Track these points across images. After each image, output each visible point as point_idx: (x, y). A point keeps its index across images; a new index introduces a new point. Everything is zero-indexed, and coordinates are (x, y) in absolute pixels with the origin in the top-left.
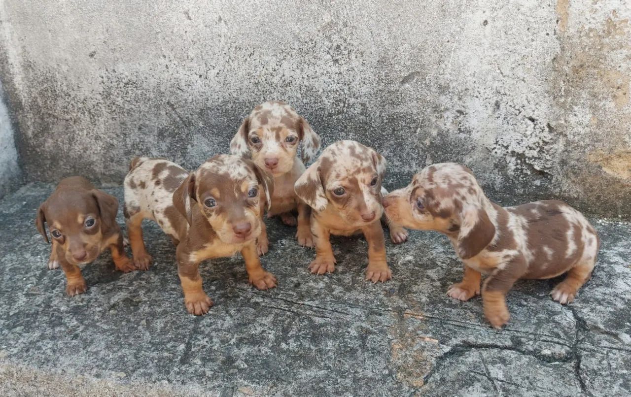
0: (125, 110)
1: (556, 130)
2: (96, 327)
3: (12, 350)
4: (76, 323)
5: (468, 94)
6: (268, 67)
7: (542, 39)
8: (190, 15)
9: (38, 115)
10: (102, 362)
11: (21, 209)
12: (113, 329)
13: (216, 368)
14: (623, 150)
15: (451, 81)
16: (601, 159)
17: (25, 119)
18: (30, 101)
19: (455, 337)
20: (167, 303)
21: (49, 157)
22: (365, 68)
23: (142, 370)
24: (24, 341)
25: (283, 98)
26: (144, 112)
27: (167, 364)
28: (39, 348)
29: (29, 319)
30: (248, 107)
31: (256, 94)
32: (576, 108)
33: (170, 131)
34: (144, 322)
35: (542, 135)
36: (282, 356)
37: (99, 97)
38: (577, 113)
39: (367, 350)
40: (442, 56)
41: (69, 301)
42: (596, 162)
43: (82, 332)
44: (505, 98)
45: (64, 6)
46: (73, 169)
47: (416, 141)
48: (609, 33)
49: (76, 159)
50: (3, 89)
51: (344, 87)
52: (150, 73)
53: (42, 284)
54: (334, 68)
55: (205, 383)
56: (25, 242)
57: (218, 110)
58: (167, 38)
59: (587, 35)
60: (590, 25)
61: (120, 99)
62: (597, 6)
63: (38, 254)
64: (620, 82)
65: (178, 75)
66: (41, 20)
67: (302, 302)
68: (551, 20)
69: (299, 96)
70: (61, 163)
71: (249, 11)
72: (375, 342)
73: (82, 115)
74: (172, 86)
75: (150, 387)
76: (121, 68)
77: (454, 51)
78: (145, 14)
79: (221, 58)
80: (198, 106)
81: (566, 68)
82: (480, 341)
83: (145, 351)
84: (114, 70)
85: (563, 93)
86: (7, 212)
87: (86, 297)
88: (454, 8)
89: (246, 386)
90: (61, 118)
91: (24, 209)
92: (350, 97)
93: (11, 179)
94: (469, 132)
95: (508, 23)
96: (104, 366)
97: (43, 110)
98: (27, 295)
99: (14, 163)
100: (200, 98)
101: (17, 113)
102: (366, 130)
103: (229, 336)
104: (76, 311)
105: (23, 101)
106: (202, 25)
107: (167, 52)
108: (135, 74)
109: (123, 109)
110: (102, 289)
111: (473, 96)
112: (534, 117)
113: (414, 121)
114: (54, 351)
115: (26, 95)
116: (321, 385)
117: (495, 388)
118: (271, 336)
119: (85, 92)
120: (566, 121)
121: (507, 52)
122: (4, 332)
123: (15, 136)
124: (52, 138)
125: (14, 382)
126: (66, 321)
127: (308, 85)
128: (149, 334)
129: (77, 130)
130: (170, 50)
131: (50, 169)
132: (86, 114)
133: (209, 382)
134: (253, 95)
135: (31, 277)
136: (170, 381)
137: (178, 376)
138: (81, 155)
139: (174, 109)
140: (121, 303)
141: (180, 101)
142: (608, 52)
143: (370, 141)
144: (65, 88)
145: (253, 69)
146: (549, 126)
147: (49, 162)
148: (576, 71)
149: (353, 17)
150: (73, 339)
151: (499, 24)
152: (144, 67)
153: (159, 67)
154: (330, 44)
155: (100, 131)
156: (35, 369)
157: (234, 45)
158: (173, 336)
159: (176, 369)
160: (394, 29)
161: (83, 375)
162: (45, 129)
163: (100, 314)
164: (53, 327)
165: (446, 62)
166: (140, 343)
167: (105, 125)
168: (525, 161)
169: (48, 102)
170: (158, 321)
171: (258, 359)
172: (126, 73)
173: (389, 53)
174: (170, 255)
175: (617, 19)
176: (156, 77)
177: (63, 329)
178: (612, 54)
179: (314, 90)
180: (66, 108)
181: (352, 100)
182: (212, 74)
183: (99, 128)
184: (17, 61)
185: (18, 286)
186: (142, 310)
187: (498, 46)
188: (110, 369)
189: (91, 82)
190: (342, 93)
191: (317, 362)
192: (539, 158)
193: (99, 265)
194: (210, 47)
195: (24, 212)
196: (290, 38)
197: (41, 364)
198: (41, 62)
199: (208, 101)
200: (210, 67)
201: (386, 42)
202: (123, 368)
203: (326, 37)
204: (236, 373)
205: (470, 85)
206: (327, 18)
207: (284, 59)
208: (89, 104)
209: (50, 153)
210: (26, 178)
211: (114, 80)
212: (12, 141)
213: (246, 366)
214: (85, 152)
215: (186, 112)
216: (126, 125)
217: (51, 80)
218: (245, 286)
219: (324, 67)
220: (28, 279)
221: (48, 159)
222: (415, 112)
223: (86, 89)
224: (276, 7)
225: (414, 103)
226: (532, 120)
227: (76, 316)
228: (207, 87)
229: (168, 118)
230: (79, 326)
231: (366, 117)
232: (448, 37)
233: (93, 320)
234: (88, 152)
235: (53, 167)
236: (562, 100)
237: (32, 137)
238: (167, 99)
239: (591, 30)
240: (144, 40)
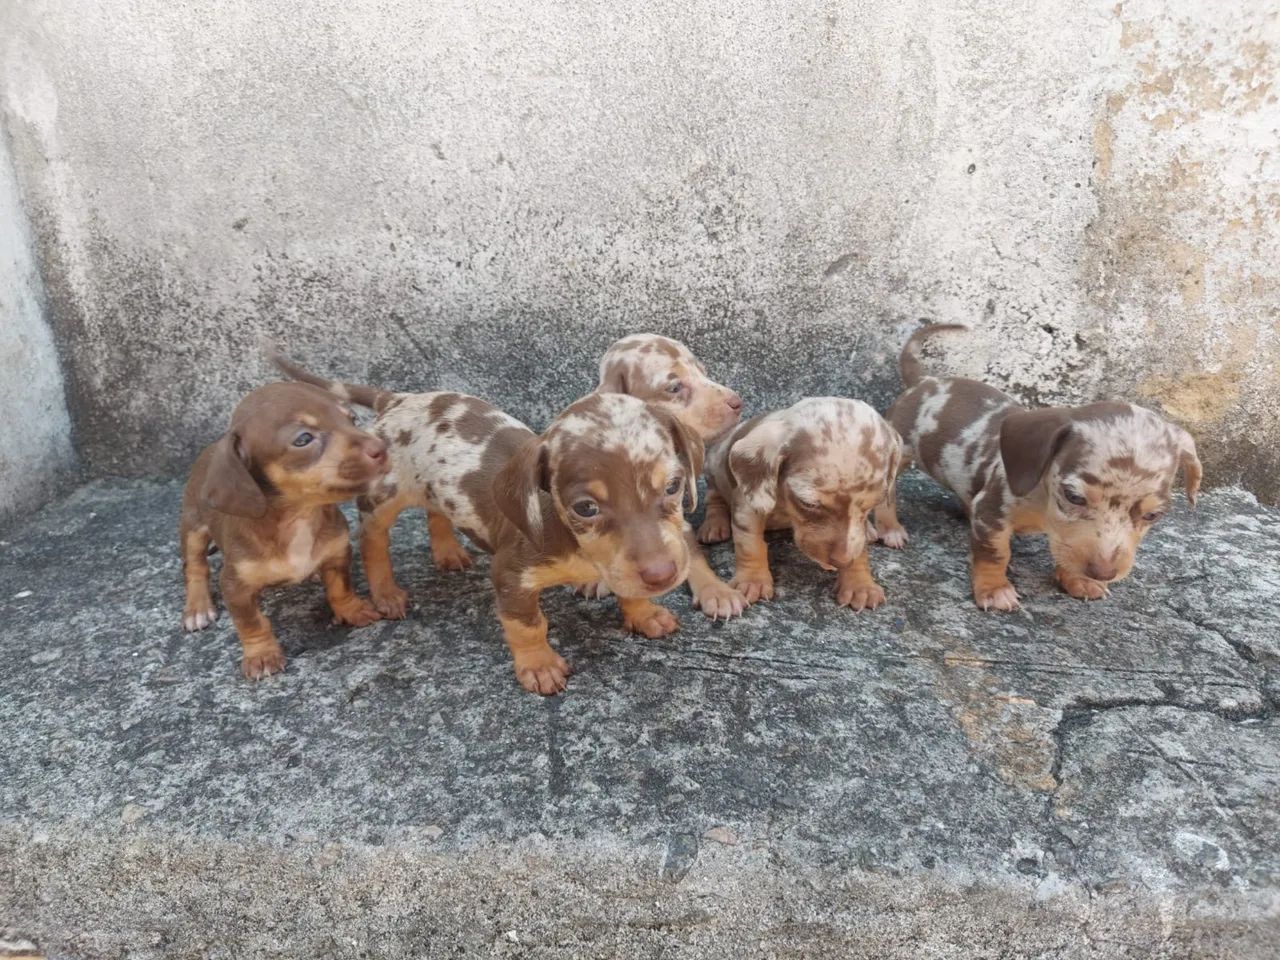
0: (302, 331)
1: (1088, 346)
2: (333, 737)
3: (148, 803)
4: (284, 732)
5: (941, 289)
6: (588, 248)
7: (1068, 193)
8: (442, 151)
9: (119, 346)
10: (376, 809)
11: (85, 527)
12: (373, 739)
13: (636, 796)
14: (1194, 374)
15: (911, 268)
16: (1161, 390)
17: (89, 352)
18: (101, 317)
19: (1058, 693)
20: (472, 677)
21: (138, 429)
22: (763, 248)
23: (476, 817)
24: (174, 782)
25: (614, 302)
26: (343, 333)
27: (525, 798)
28: (217, 793)
29: (172, 733)
30: (548, 320)
31: (565, 297)
32: (1122, 307)
33: (393, 368)
34: (437, 717)
35: (1066, 354)
36: (759, 759)
37: (250, 307)
38: (1124, 315)
39: (919, 732)
40: (895, 227)
41: (254, 691)
42: (1152, 395)
43: (305, 749)
44: (1004, 295)
45: (185, 131)
46: (189, 450)
47: (847, 374)
48: (1175, 182)
49: (196, 428)
50: (46, 295)
51: (726, 282)
52: (359, 259)
53: (179, 661)
54: (710, 247)
55: (625, 830)
56: (116, 585)
57: (490, 326)
58: (394, 193)
59: (1142, 185)
60: (1146, 170)
61: (294, 309)
62: (1156, 139)
63: (151, 606)
64: (1190, 263)
65: (414, 262)
66: (134, 157)
67: (742, 655)
68: (1084, 161)
69: (645, 298)
70: (165, 438)
71: (556, 144)
72: (923, 715)
73: (214, 343)
74: (401, 284)
75: (506, 851)
76: (299, 250)
77: (918, 218)
78: (353, 147)
79: (500, 230)
80: (452, 320)
81: (1107, 240)
82: (1107, 696)
83: (465, 777)
84: (284, 254)
85: (1102, 283)
86: (59, 534)
87: (290, 679)
88: (918, 144)
89: (716, 826)
90: (167, 349)
91: (95, 526)
92: (737, 299)
93: (58, 471)
94: (942, 355)
95: (1011, 169)
96: (383, 817)
97: (129, 335)
98: (151, 685)
99: (64, 440)
100: (455, 305)
101: (72, 342)
102: (763, 357)
103: (631, 729)
104: (276, 708)
105: (87, 317)
106: (466, 169)
107: (394, 220)
108: (328, 261)
109: (300, 328)
110: (319, 662)
111: (949, 293)
112: (1053, 324)
113: (847, 340)
114: (253, 797)
115: (92, 305)
116: (868, 808)
117: (1189, 776)
118: (717, 722)
119: (222, 296)
120: (1106, 329)
121: (1008, 217)
122: (118, 766)
123: (66, 387)
124: (146, 390)
125: (161, 876)
126: (260, 731)
127: (662, 279)
128: (458, 742)
129: (200, 372)
130: (400, 216)
131: (139, 451)
132: (223, 339)
133: (633, 828)
134: (560, 297)
135: (150, 648)
136: (548, 834)
137: (562, 822)
138: (206, 421)
139: (403, 327)
140: (372, 684)
141: (416, 312)
142: (1173, 214)
143: (769, 377)
144: (179, 291)
145: (561, 250)
146: (1078, 338)
147: (138, 438)
148: (1123, 246)
149: (746, 158)
150: (288, 767)
151: (996, 170)
152: (345, 248)
153: (377, 247)
154: (703, 205)
155: (250, 373)
156: (217, 840)
157: (526, 207)
158: (515, 740)
159: (550, 807)
160: (816, 179)
161: (339, 842)
162: (131, 372)
163: (333, 710)
164: (235, 745)
165: (902, 237)
166: (446, 762)
167: (261, 361)
168: (1037, 400)
169: (141, 319)
170: (466, 712)
171: (713, 769)
172: (310, 260)
173: (807, 221)
174: (438, 589)
175: (1187, 161)
176: (369, 265)
177: (259, 748)
178: (1179, 217)
179: (672, 288)
180: (180, 329)
181: (740, 305)
182: (482, 260)
183: (247, 368)
184: (78, 237)
185: (125, 670)
186: (423, 694)
187: (993, 207)
188: (399, 823)
189: (234, 277)
190: (723, 292)
191: (833, 763)
192: (1061, 394)
193: (295, 618)
194: (478, 210)
195: (96, 530)
196: (631, 193)
197: (229, 828)
198: (129, 239)
199: (471, 309)
200: (478, 247)
201: (802, 203)
202: (431, 816)
203: (696, 192)
204: (682, 802)
205: (942, 276)
206: (699, 158)
207: (619, 232)
208: (229, 321)
209: (141, 420)
210: (88, 470)
211: (285, 273)
212: (62, 396)
213: (697, 785)
214: (215, 415)
215: (428, 332)
216: (304, 360)
217: (150, 274)
218: (619, 635)
219: (692, 246)
220: (144, 653)
221: (137, 433)
222: (848, 323)
223: (224, 291)
224: (607, 137)
225: (847, 309)
226: (1049, 330)
227: (281, 718)
228: (471, 285)
229: (391, 345)
230: (294, 739)
231: (764, 334)
232: (906, 193)
233: (321, 724)
234: (221, 415)
235: (146, 447)
236: (1101, 294)
237: (103, 388)
238: (391, 308)
239: (1147, 177)
240: (348, 196)
